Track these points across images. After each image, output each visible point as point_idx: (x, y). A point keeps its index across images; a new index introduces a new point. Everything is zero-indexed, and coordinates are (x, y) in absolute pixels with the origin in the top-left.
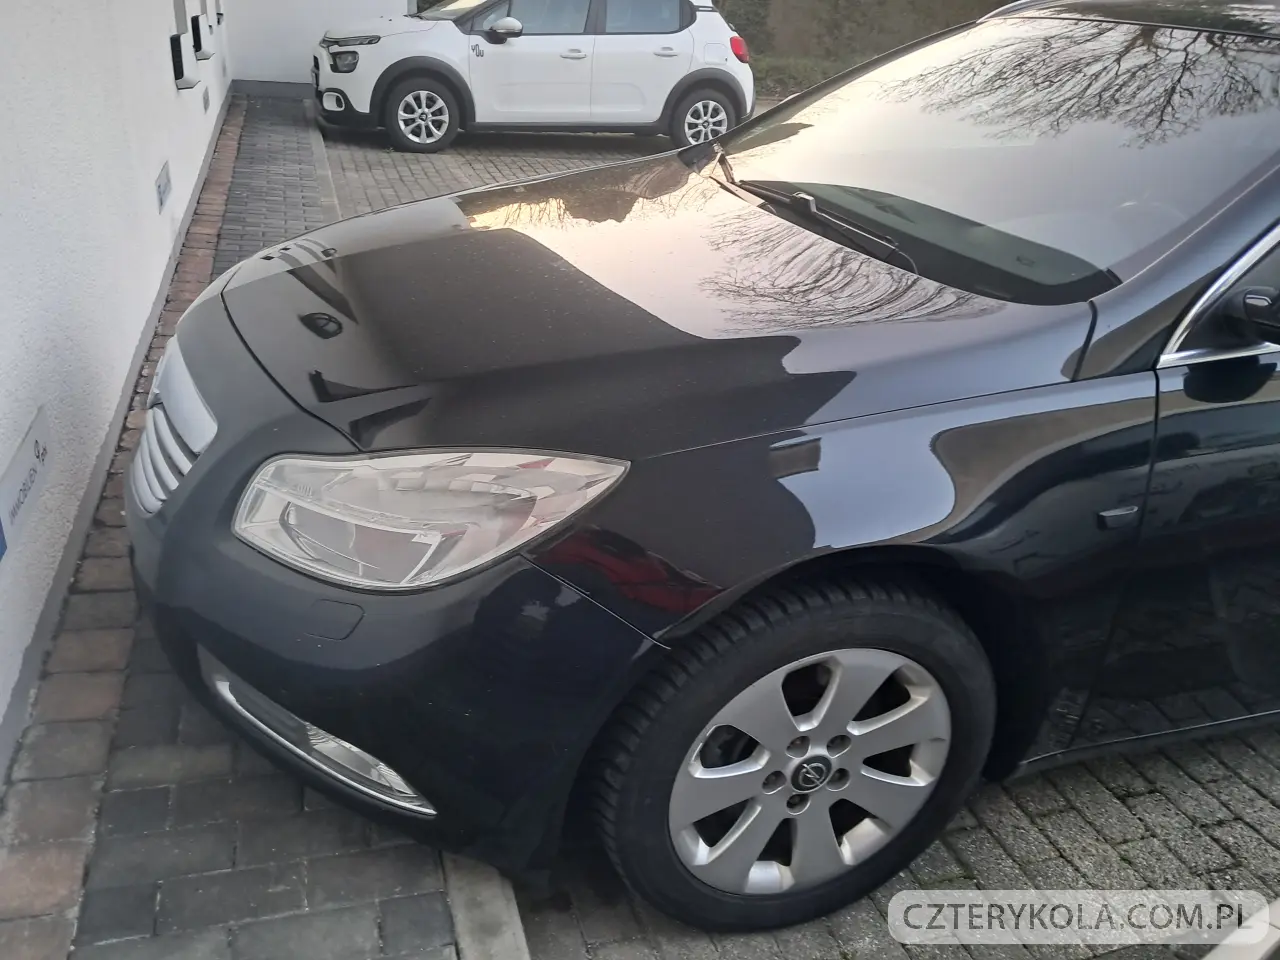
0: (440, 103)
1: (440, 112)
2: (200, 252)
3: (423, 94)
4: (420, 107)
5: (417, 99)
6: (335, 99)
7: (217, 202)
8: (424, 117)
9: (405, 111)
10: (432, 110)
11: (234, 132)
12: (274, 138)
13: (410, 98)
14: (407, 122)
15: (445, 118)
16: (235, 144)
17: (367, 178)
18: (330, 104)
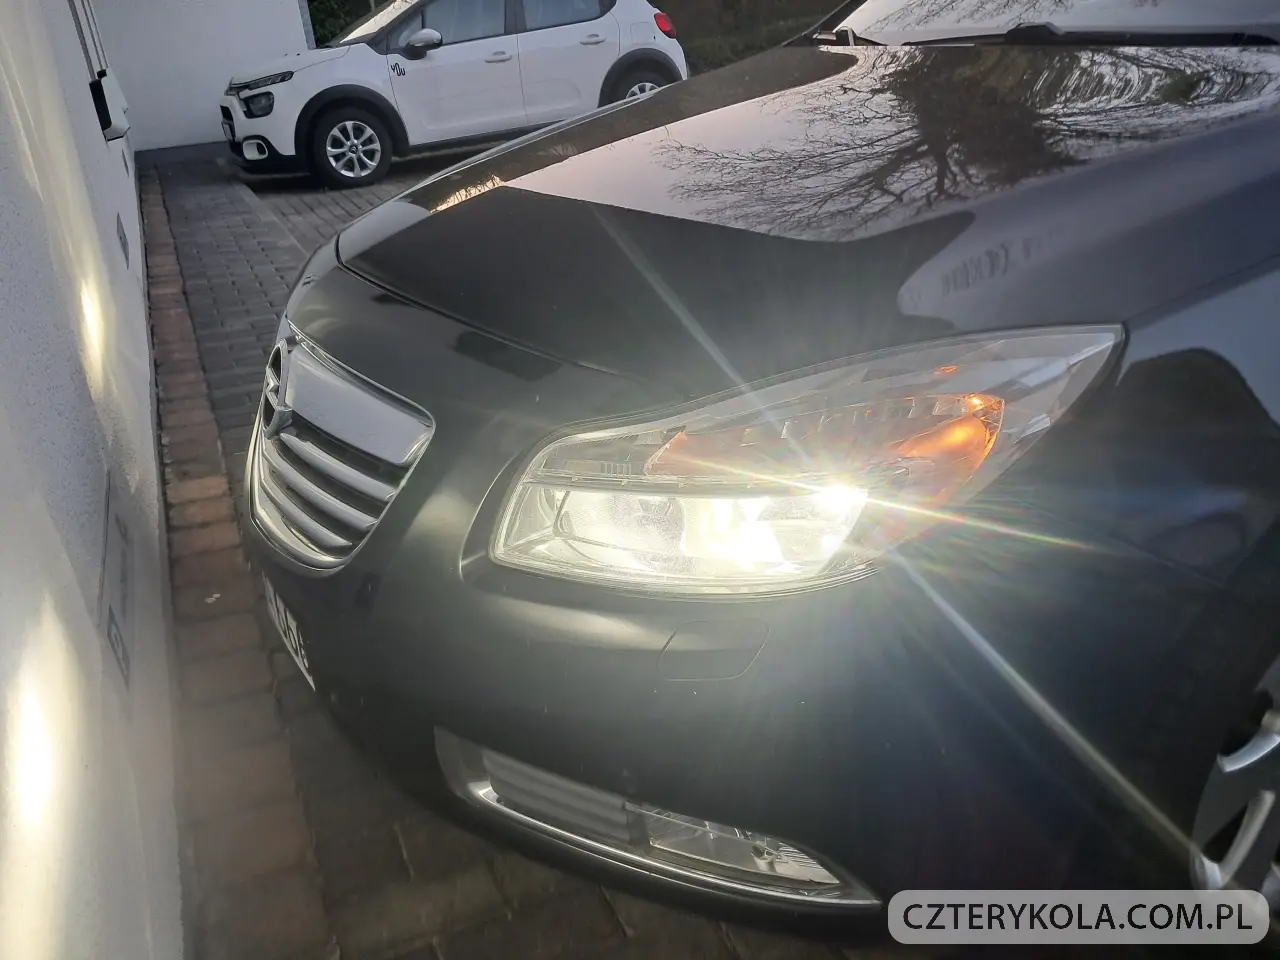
0: (369, 132)
1: (370, 140)
2: (172, 312)
3: (349, 124)
4: (348, 139)
5: (344, 131)
6: (255, 146)
7: (167, 263)
8: (354, 149)
9: (333, 147)
10: (362, 139)
11: (155, 198)
12: (201, 198)
13: (336, 132)
14: (337, 158)
15: (377, 146)
16: (161, 209)
17: (312, 218)
18: (251, 153)
